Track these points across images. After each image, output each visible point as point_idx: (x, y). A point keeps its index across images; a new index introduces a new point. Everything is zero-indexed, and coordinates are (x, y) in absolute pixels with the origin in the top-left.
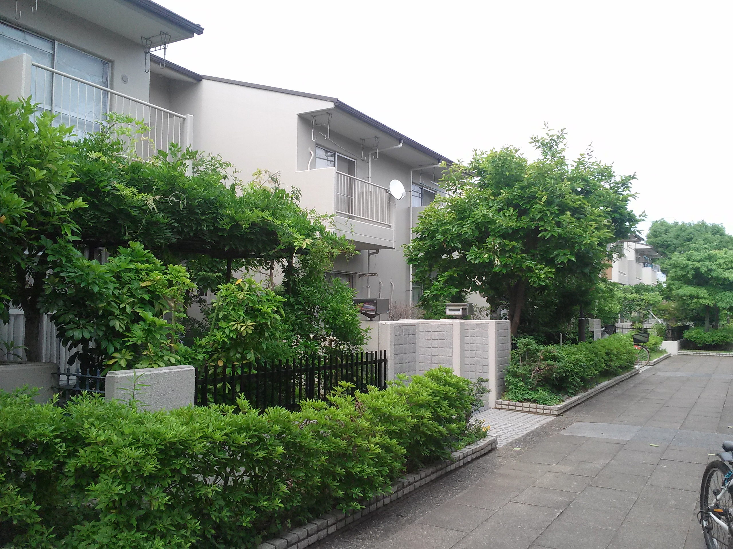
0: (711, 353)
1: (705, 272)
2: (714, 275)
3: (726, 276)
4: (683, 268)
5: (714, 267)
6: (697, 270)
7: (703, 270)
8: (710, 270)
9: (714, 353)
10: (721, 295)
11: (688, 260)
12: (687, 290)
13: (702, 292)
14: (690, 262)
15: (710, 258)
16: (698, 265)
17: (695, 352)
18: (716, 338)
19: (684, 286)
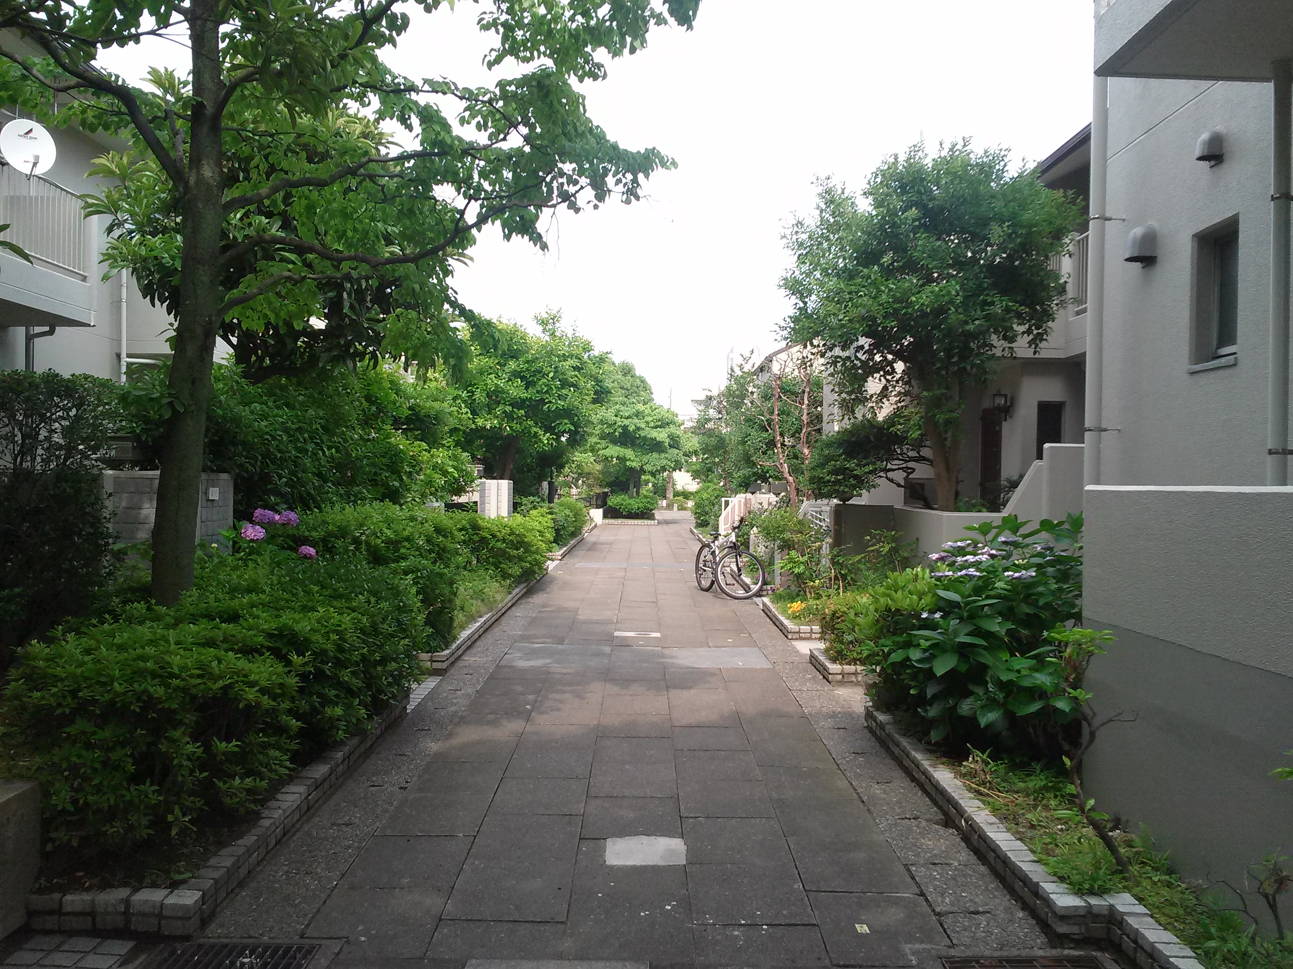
0: (636, 522)
1: (634, 431)
2: (643, 435)
3: (653, 436)
4: (610, 426)
5: (643, 426)
6: (625, 428)
7: (631, 428)
8: (638, 429)
9: (640, 522)
10: (648, 456)
11: (616, 416)
12: (614, 451)
13: (629, 453)
14: (618, 419)
15: (638, 414)
16: (627, 422)
17: (620, 521)
18: (641, 505)
19: (611, 446)
